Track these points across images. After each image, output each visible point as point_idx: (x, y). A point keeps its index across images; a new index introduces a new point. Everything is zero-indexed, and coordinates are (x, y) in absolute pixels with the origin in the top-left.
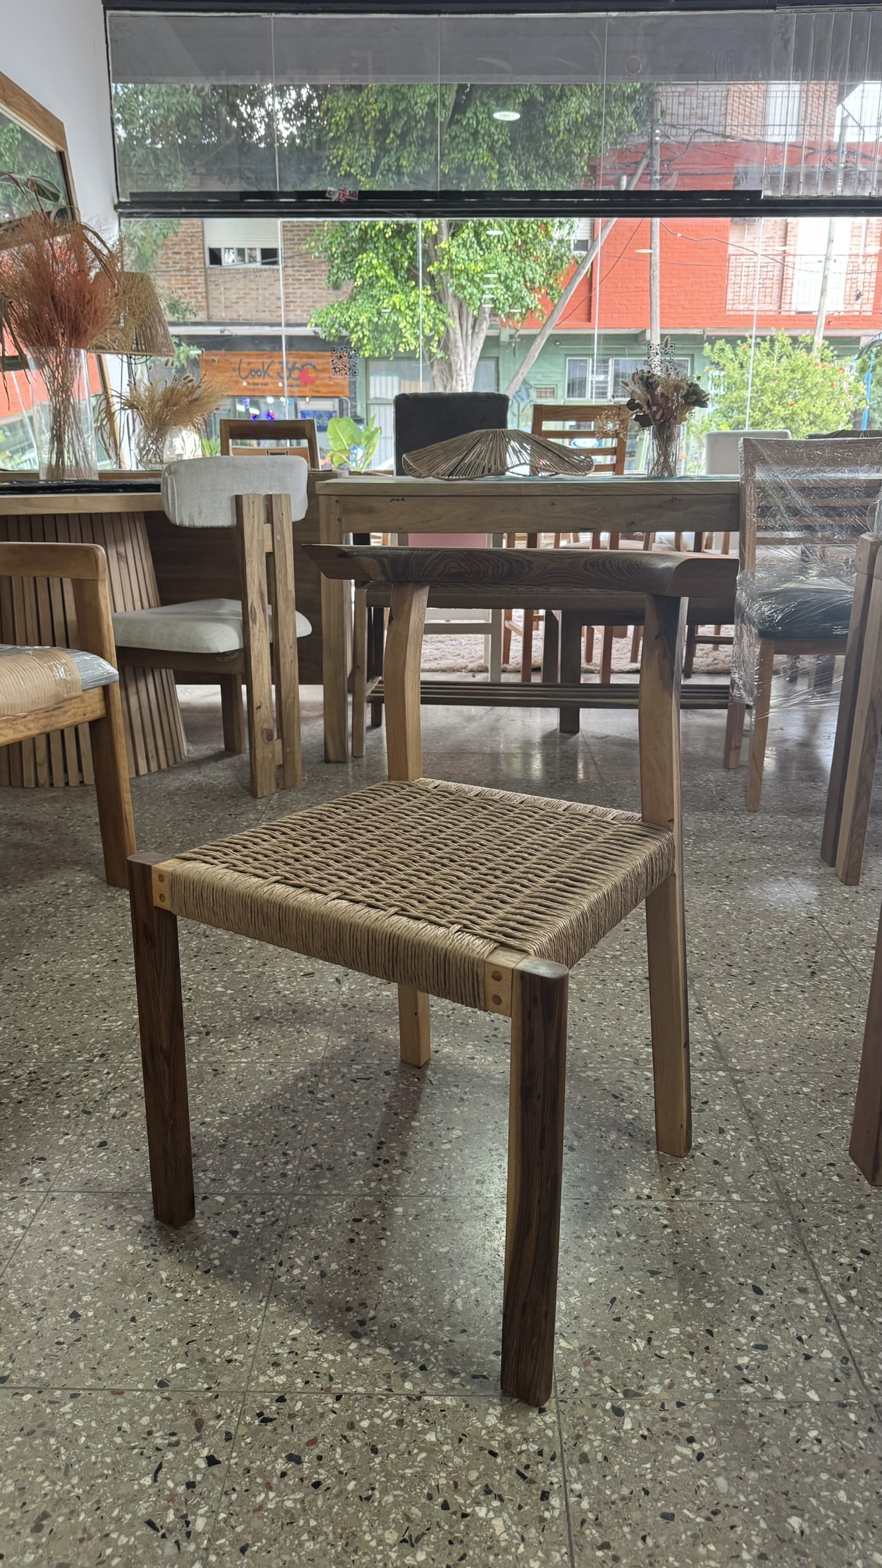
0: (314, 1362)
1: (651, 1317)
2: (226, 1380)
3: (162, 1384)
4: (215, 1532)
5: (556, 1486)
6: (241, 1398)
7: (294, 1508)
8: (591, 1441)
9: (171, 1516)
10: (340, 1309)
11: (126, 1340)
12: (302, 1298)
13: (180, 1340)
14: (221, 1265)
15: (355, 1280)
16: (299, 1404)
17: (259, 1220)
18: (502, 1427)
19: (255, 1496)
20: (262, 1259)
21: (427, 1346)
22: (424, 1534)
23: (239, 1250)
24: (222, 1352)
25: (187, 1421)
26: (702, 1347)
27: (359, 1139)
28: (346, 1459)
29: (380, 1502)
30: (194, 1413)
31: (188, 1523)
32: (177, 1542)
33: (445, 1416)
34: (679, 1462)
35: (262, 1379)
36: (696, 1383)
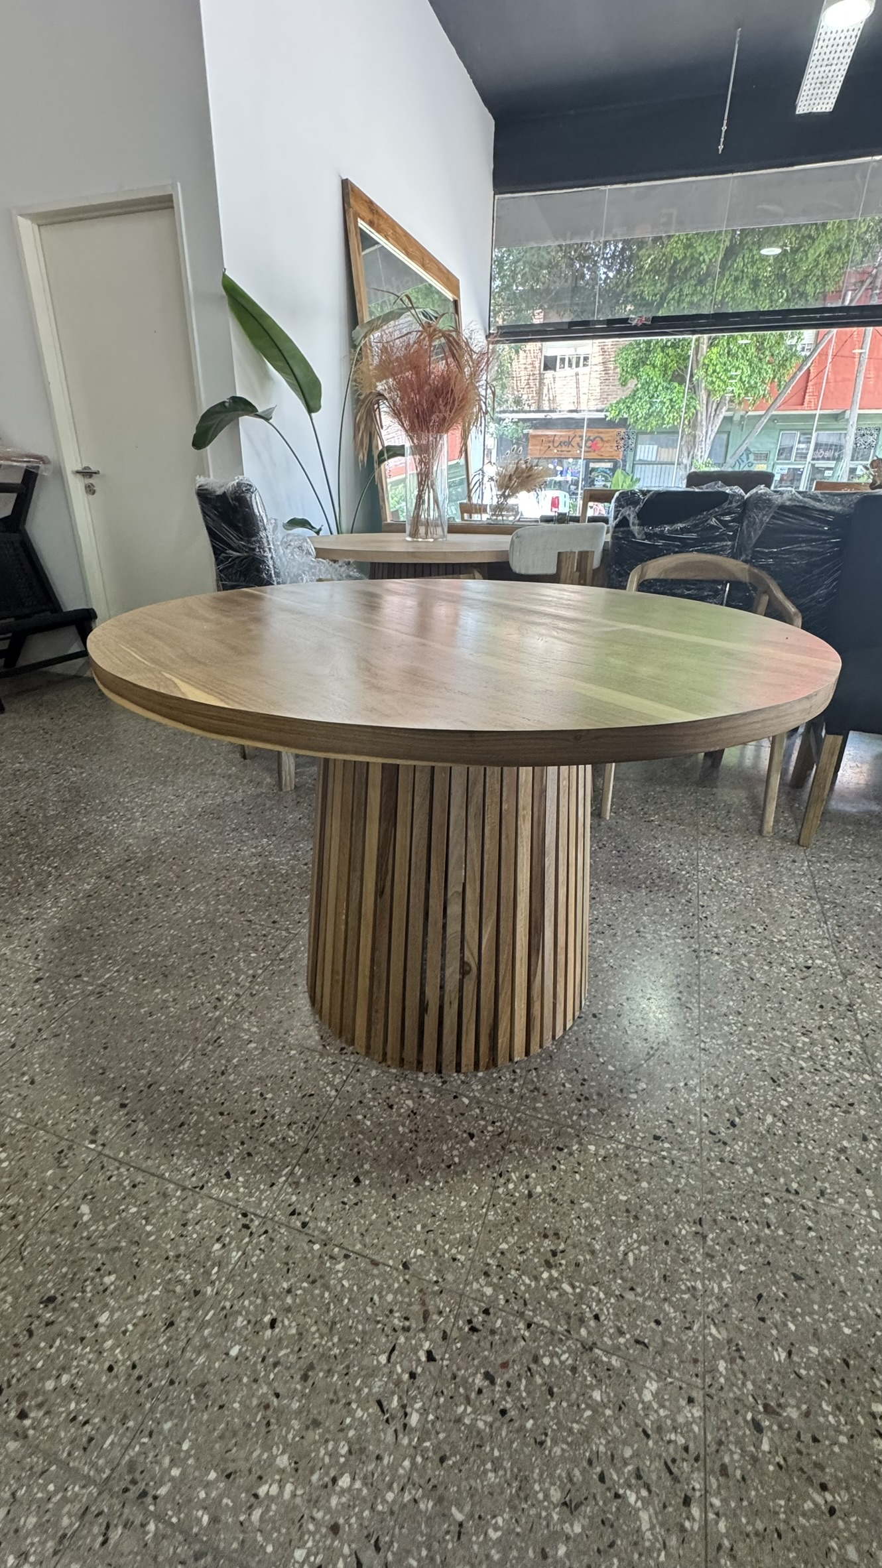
0: (515, 1281)
1: (793, 1327)
2: (450, 1277)
3: (406, 1266)
4: (425, 1434)
5: (698, 1494)
6: (458, 1299)
7: (484, 1430)
8: (732, 1453)
9: (395, 1402)
10: (539, 1234)
11: (387, 1214)
12: (512, 1213)
13: (423, 1227)
14: (460, 1163)
15: (554, 1208)
16: (499, 1321)
17: (490, 1128)
18: (655, 1406)
19: (456, 1405)
20: (488, 1166)
21: (602, 1295)
22: (582, 1503)
23: (474, 1152)
24: (450, 1249)
25: (416, 1308)
26: (838, 1379)
27: (569, 1072)
28: (529, 1393)
29: (550, 1452)
30: (423, 1303)
31: (406, 1414)
32: (396, 1431)
33: (610, 1377)
34: (812, 1511)
35: (475, 1286)
36: (831, 1418)
